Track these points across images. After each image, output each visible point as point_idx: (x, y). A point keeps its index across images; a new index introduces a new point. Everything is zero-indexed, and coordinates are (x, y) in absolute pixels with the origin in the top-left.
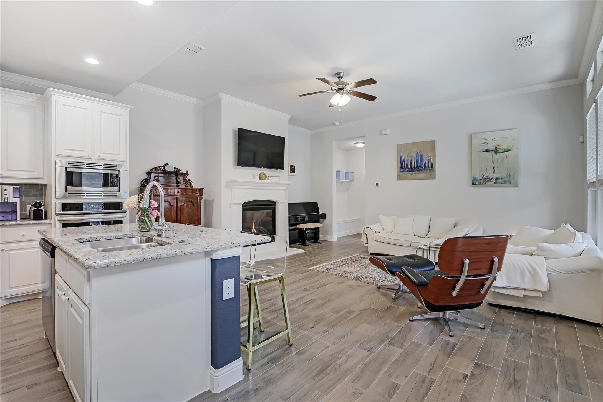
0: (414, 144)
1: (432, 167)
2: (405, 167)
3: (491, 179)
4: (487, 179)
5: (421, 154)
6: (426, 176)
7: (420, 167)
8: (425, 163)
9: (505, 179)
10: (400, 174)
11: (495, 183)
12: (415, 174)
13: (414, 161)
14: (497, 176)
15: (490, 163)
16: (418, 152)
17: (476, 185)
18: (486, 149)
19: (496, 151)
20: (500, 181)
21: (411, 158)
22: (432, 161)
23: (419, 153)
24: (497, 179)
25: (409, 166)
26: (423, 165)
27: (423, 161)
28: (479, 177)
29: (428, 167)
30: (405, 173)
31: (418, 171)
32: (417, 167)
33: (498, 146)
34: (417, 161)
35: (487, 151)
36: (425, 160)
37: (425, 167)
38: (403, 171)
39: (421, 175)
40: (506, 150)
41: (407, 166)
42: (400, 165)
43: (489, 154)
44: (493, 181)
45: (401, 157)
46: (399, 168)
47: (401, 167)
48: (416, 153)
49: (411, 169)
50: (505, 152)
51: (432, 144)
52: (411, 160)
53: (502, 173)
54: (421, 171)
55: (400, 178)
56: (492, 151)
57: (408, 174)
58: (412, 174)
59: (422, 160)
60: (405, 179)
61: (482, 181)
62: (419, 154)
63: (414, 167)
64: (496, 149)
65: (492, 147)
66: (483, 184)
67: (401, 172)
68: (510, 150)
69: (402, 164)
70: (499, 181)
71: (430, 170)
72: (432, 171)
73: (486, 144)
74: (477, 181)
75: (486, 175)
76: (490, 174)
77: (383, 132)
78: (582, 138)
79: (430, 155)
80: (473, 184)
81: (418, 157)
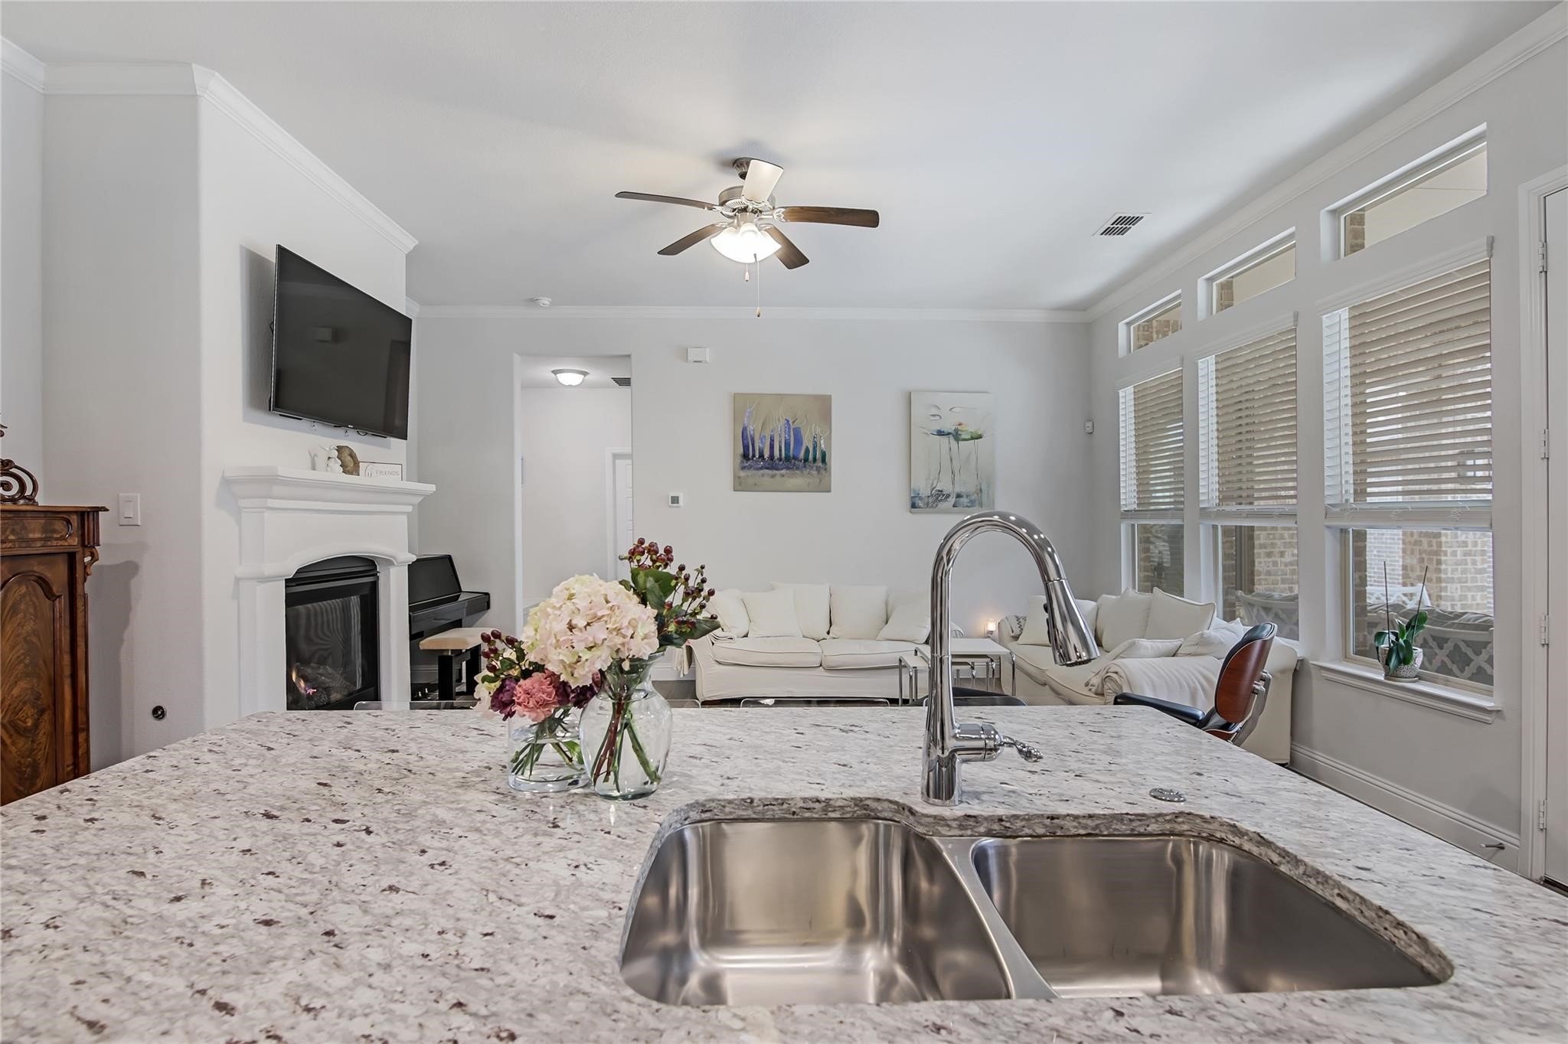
0: (781, 397)
1: (824, 461)
2: (754, 456)
3: (948, 496)
4: (939, 496)
5: (796, 425)
6: (809, 484)
7: (795, 458)
8: (807, 450)
9: (973, 498)
10: (742, 474)
11: (954, 506)
12: (783, 476)
13: (780, 442)
14: (958, 490)
15: (946, 463)
16: (788, 421)
17: (919, 507)
18: (939, 428)
19: (956, 435)
20: (964, 500)
21: (770, 433)
22: (823, 446)
23: (791, 423)
24: (959, 496)
25: (767, 455)
26: (802, 455)
27: (802, 444)
28: (925, 492)
29: (815, 460)
30: (756, 472)
31: (788, 468)
32: (788, 458)
33: (960, 424)
34: (787, 445)
35: (940, 433)
36: (807, 442)
37: (806, 460)
38: (750, 467)
39: (798, 479)
40: (974, 436)
41: (761, 456)
42: (741, 450)
43: (944, 439)
44: (952, 500)
45: (744, 430)
46: (739, 459)
47: (745, 456)
48: (783, 422)
49: (772, 464)
50: (972, 438)
51: (823, 405)
52: (772, 440)
53: (966, 484)
54: (798, 469)
55: (739, 485)
56: (949, 434)
57: (763, 475)
58: (773, 476)
59: (798, 441)
60: (755, 488)
61: (930, 500)
62: (792, 426)
63: (780, 459)
64: (956, 431)
65: (949, 427)
66: (932, 507)
67: (743, 468)
68: (980, 437)
69: (746, 447)
70: (962, 500)
71: (818, 469)
72: (823, 472)
73: (937, 418)
74: (921, 498)
75: (937, 488)
76: (944, 485)
77: (693, 355)
78: (1089, 424)
79: (818, 430)
80: (913, 506)
81: (789, 432)
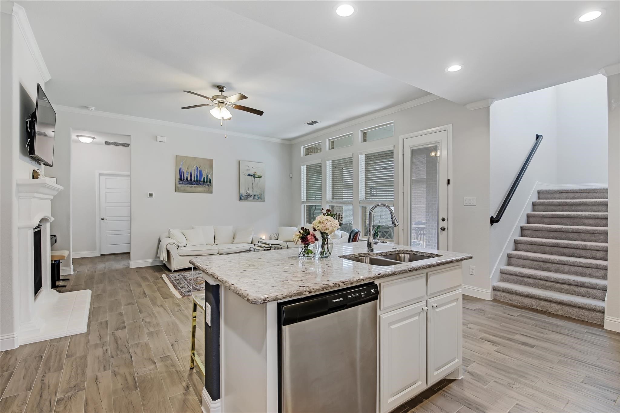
0: (195, 159)
1: (210, 182)
2: (184, 179)
3: (251, 196)
4: (249, 196)
5: (200, 169)
6: (205, 190)
7: (200, 181)
8: (204, 178)
9: (259, 196)
10: (179, 186)
11: (253, 199)
12: (195, 187)
13: (194, 175)
14: (254, 194)
15: (251, 185)
16: (197, 167)
17: (242, 199)
18: (249, 173)
19: (254, 176)
20: (256, 197)
21: (190, 171)
22: (210, 177)
23: (198, 168)
24: (255, 196)
25: (189, 179)
26: (202, 180)
27: (202, 176)
28: (244, 194)
29: (207, 182)
30: (185, 185)
31: (197, 184)
32: (197, 181)
33: (255, 173)
34: (197, 176)
35: (249, 175)
36: (204, 175)
37: (204, 181)
38: (182, 183)
39: (200, 188)
40: (259, 176)
41: (187, 179)
42: (178, 177)
43: (250, 177)
44: (252, 197)
45: (180, 170)
46: (178, 180)
47: (181, 179)
48: (195, 168)
49: (191, 182)
50: (259, 177)
51: (210, 163)
52: (191, 174)
53: (257, 192)
54: (200, 185)
55: (177, 190)
56: (252, 175)
57: (187, 186)
58: (191, 187)
59: (201, 175)
60: (184, 191)
61: (246, 197)
62: (199, 169)
63: (194, 181)
64: (254, 174)
65: (252, 173)
66: (246, 199)
67: (180, 184)
68: (261, 177)
69: (181, 176)
70: (255, 197)
71: (208, 185)
72: (210, 186)
73: (248, 170)
74: (243, 196)
75: (248, 193)
76: (250, 192)
77: (159, 139)
78: (291, 175)
79: (208, 171)
80: (240, 199)
81: (198, 171)
